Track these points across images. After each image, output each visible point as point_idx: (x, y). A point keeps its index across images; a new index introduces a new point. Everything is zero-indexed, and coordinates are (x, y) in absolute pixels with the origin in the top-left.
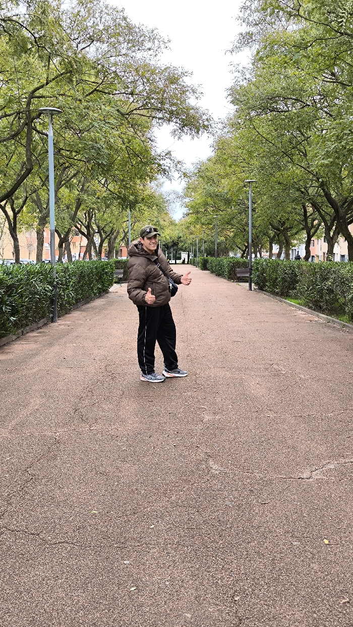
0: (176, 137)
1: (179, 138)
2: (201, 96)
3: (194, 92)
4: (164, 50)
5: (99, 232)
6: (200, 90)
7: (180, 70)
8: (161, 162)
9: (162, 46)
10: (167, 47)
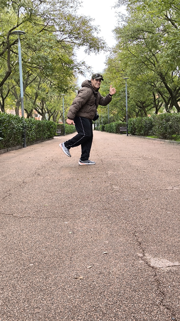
0: (87, 54)
1: (89, 54)
2: (100, 32)
3: (96, 30)
4: (80, 7)
5: (48, 113)
6: (99, 28)
7: (88, 18)
8: (80, 68)
9: (79, 5)
10: (81, 6)
